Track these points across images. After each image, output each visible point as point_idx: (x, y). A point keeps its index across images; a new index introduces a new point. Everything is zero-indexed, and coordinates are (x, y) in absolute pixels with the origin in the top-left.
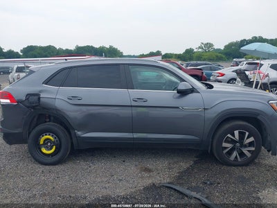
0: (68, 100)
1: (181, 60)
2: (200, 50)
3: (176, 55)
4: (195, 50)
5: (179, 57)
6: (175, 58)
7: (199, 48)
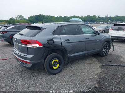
0: (66, 41)
1: (8, 23)
2: (17, 19)
3: (5, 21)
4: (15, 19)
5: (7, 22)
6: (5, 22)
7: (17, 18)
